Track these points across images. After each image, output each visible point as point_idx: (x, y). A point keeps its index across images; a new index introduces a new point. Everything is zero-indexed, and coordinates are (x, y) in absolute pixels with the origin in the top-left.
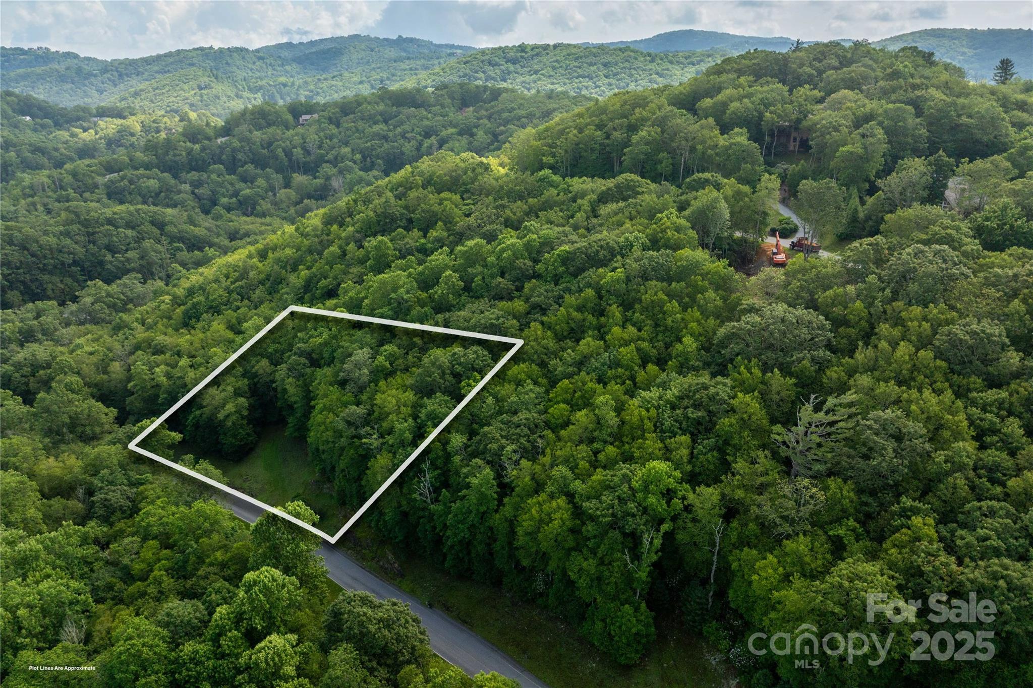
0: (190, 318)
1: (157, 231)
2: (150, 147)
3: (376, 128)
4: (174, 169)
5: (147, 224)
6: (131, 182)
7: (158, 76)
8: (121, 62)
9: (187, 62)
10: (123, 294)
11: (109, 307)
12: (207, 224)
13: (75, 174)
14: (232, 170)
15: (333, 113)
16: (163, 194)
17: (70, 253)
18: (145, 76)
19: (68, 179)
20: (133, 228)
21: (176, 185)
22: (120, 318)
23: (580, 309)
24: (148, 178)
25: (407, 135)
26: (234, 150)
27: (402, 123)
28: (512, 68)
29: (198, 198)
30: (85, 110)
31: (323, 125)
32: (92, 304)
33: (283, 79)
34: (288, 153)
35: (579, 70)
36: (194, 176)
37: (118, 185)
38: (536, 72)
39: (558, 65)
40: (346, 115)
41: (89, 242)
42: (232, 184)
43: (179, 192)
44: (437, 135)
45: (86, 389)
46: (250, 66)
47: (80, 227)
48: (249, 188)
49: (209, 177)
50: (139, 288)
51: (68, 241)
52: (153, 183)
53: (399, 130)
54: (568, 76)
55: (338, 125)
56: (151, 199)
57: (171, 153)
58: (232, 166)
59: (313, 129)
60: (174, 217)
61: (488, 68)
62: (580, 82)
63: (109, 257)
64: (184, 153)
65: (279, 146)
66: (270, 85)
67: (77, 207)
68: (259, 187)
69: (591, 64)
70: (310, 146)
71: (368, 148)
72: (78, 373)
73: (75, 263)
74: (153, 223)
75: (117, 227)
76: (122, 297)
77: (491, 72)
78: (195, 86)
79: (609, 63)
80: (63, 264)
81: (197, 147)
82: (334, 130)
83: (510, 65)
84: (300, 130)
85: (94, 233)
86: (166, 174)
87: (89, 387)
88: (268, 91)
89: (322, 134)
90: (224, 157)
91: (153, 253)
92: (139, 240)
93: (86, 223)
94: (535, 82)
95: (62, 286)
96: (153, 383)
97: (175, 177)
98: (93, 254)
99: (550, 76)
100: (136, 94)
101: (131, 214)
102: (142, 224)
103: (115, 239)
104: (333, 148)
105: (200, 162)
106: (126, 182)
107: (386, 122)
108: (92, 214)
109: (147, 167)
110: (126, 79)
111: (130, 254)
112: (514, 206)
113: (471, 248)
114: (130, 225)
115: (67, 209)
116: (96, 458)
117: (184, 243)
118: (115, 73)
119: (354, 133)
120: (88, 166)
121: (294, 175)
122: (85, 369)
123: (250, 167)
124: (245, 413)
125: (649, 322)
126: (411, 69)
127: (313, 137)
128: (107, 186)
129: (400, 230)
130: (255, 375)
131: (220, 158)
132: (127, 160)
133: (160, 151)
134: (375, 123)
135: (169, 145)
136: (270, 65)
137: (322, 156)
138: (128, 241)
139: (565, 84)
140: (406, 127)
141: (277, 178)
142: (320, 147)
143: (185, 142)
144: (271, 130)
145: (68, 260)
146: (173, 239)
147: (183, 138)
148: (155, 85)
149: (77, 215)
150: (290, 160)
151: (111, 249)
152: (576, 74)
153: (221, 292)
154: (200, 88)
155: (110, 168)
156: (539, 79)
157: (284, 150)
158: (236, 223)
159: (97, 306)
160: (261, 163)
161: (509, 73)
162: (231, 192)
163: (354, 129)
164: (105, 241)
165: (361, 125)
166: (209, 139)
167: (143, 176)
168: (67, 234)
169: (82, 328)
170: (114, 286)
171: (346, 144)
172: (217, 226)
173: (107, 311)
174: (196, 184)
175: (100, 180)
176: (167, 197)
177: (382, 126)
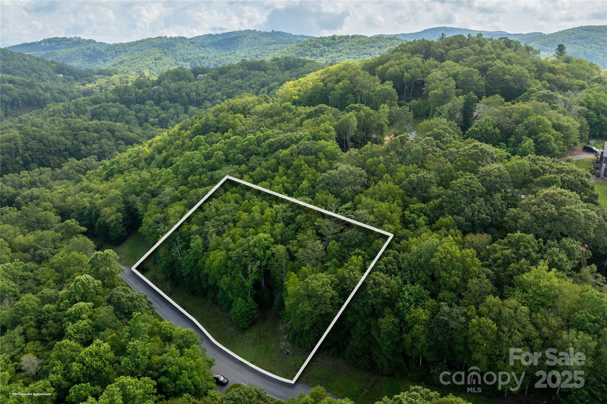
0: (109, 176)
1: (109, 134)
2: (117, 91)
3: (236, 82)
4: (127, 103)
5: (105, 130)
6: (104, 109)
7: (136, 53)
8: (116, 45)
9: (152, 45)
10: (85, 166)
11: (77, 171)
12: (138, 132)
13: (76, 105)
14: (157, 103)
15: (215, 74)
16: (120, 116)
17: (63, 144)
18: (129, 53)
19: (73, 107)
20: (98, 133)
21: (128, 111)
22: (79, 177)
23: (267, 169)
24: (114, 107)
25: (252, 86)
26: (160, 93)
27: (250, 79)
28: (327, 49)
29: (139, 118)
30: (91, 71)
31: (209, 80)
32: (68, 170)
33: (202, 55)
34: (188, 95)
35: (364, 50)
36: (137, 106)
37: (97, 110)
38: (340, 52)
39: (352, 47)
40: (222, 74)
41: (74, 139)
42: (157, 111)
43: (129, 115)
44: (268, 86)
45: (54, 209)
46: (187, 47)
47: (70, 131)
48: (165, 113)
49: (145, 107)
50: (95, 163)
51: (63, 138)
52: (115, 110)
53: (248, 83)
54: (358, 54)
55: (217, 80)
56: (114, 119)
57: (127, 94)
58: (158, 102)
59: (202, 82)
60: (120, 127)
61: (314, 49)
62: (364, 57)
63: (83, 147)
64: (134, 94)
65: (184, 91)
66: (195, 58)
67: (69, 121)
68: (170, 113)
69: (371, 47)
70: (200, 91)
71: (230, 92)
72: (52, 202)
73: (66, 150)
74: (109, 130)
75: (89, 132)
76: (84, 167)
77: (315, 51)
78: (153, 58)
79: (382, 46)
80: (60, 150)
81: (141, 91)
82: (214, 82)
83: (325, 47)
84: (196, 83)
85: (77, 134)
86: (122, 105)
87: (56, 208)
88: (193, 61)
89: (207, 85)
90: (154, 96)
91: (106, 146)
92: (100, 139)
93: (73, 130)
94: (338, 57)
95: (59, 162)
96: (83, 207)
97: (128, 107)
98: (75, 145)
99: (347, 54)
100: (122, 62)
101: (97, 125)
102: (103, 130)
103: (87, 138)
104: (212, 92)
105: (142, 99)
106: (102, 109)
107: (242, 79)
108: (77, 125)
109: (114, 101)
110: (119, 54)
111: (94, 146)
112: (266, 120)
113: (232, 140)
114: (96, 131)
115: (65, 122)
116: (41, 236)
117: (124, 141)
118: (113, 51)
119: (224, 84)
120: (84, 100)
121: (190, 107)
122: (55, 200)
123: (167, 103)
124: (121, 220)
125: (294, 174)
126: (274, 50)
127: (202, 86)
128: (92, 111)
129: (212, 133)
130: (129, 203)
131: (152, 97)
132: (104, 98)
133: (121, 93)
134: (236, 79)
135: (126, 89)
136: (198, 46)
137: (206, 96)
138: (94, 139)
139: (355, 58)
140: (252, 81)
141: (181, 108)
142: (206, 92)
143: (135, 88)
144: (181, 82)
145: (62, 148)
146: (118, 139)
147: (134, 86)
148: (132, 57)
149: (70, 125)
150: (189, 98)
151: (85, 143)
152: (362, 53)
153: (125, 163)
154: (156, 59)
155: (95, 102)
156: (341, 55)
157: (186, 94)
158: (155, 132)
159: (70, 171)
160: (173, 100)
161: (325, 52)
162: (155, 115)
163: (225, 82)
164: (82, 139)
165: (228, 80)
166: (148, 87)
167: (111, 106)
168: (63, 135)
169: (61, 182)
170: (81, 161)
171: (219, 90)
172: (144, 133)
173: (75, 174)
174: (138, 111)
175: (89, 108)
176: (122, 117)
177: (240, 81)
